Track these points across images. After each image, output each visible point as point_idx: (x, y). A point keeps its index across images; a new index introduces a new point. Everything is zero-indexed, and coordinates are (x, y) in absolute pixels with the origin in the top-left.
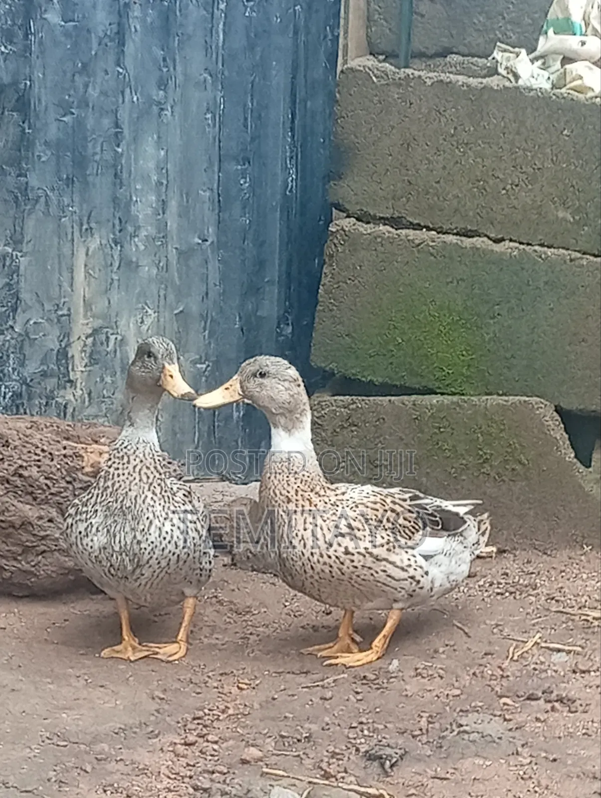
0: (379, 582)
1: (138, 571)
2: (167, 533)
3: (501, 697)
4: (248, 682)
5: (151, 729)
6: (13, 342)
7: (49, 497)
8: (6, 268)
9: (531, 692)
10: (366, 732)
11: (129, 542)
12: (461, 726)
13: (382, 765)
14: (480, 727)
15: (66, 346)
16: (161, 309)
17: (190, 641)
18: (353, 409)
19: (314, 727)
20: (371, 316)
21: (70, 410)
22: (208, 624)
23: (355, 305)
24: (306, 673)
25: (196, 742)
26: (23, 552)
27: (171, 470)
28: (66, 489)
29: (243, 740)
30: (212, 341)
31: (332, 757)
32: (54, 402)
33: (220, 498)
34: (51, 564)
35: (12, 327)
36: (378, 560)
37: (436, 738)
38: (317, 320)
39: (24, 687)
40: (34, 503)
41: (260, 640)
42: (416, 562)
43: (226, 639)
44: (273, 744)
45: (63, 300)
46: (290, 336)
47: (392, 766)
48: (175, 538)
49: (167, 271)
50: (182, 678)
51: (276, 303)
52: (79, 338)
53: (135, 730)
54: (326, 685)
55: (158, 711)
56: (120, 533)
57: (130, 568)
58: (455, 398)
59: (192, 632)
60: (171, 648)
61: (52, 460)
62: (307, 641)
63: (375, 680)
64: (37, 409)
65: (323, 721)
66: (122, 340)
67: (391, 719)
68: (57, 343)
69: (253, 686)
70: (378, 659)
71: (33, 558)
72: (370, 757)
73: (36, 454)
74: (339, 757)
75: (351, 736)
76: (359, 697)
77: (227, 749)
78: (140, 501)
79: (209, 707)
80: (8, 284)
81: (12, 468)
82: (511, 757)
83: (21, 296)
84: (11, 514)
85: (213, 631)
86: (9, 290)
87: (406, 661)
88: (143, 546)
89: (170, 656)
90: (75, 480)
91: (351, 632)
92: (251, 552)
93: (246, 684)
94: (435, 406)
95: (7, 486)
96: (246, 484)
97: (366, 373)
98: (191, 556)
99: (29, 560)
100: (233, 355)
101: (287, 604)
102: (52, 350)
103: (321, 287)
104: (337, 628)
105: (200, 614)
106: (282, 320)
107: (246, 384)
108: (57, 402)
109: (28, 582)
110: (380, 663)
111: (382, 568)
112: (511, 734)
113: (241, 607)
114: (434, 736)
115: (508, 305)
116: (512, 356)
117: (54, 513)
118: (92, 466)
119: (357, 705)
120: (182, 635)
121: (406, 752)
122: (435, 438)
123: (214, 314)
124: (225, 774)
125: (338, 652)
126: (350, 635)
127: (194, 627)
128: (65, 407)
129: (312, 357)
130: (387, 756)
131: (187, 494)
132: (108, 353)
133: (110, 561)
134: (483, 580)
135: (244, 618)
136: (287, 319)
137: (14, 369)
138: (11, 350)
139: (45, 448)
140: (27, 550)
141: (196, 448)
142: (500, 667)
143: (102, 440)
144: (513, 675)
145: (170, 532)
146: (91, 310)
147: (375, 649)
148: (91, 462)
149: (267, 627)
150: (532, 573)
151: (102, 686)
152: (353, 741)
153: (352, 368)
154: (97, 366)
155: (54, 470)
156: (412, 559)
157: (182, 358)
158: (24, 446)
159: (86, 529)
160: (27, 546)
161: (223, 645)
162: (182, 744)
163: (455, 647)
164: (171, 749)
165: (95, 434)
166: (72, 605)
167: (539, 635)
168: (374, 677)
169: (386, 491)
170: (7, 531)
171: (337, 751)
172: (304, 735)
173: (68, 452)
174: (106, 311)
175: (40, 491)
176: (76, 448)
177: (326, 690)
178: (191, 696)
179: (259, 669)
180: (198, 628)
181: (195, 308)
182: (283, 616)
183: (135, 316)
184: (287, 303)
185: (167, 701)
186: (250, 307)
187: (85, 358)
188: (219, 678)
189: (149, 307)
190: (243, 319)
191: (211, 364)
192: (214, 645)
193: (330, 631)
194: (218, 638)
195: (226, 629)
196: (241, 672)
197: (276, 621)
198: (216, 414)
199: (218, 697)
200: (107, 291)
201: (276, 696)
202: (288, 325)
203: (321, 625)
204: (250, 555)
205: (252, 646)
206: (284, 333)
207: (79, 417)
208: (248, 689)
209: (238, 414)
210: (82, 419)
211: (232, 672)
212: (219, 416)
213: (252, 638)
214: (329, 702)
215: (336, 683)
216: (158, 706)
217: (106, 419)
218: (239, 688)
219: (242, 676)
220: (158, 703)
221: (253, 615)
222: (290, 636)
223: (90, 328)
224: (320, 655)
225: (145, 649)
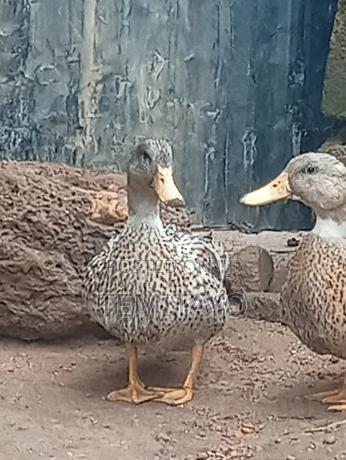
4: (252, 426)
6: (23, 88)
7: (58, 242)
8: (17, 13)
15: (76, 93)
16: (172, 56)
21: (79, 157)
22: (214, 370)
24: (310, 418)
26: (32, 297)
27: (180, 217)
28: (74, 235)
30: (223, 88)
32: (64, 148)
34: (59, 309)
35: (22, 73)
38: (328, 67)
39: (31, 426)
40: (43, 248)
41: (265, 387)
43: (232, 385)
45: (73, 46)
46: (302, 84)
49: (178, 16)
50: (186, 421)
51: (288, 51)
52: (89, 84)
54: (329, 429)
55: (162, 451)
59: (198, 378)
60: (177, 393)
61: (61, 205)
64: (47, 155)
66: (132, 87)
68: (67, 89)
69: (257, 429)
71: (41, 303)
73: (45, 200)
79: (214, 449)
80: (19, 30)
81: (21, 214)
83: (32, 42)
84: (20, 258)
85: (218, 376)
86: (20, 36)
89: (176, 399)
90: (83, 225)
92: (259, 301)
93: (250, 428)
95: (16, 230)
96: (257, 233)
99: (37, 304)
100: (243, 103)
101: (293, 352)
102: (62, 96)
103: (333, 34)
105: (207, 360)
106: (294, 67)
107: (295, 181)
108: (66, 148)
109: (36, 327)
113: (248, 354)
117: (62, 258)
118: (100, 212)
120: (188, 382)
123: (225, 61)
125: (342, 398)
127: (201, 373)
128: (75, 153)
129: (323, 105)
132: (118, 99)
135: (250, 365)
136: (300, 67)
137: (24, 115)
138: (21, 96)
139: (54, 193)
140: (34, 295)
141: (206, 197)
143: (111, 187)
146: (102, 57)
148: (100, 207)
149: (273, 374)
151: (108, 427)
154: (107, 114)
155: (62, 215)
157: (192, 105)
158: (33, 192)
160: (36, 291)
161: (228, 390)
165: (104, 181)
166: (80, 350)
170: (15, 276)
173: (77, 198)
174: (116, 57)
175: (49, 237)
176: (84, 194)
177: (329, 434)
178: (194, 438)
179: (263, 414)
180: (203, 374)
181: (206, 55)
182: (290, 363)
183: (146, 62)
184: (300, 51)
185: (171, 442)
186: (262, 54)
187: (95, 105)
188: (223, 422)
189: (159, 54)
190: (255, 66)
191: (221, 112)
192: (220, 391)
193: (335, 378)
194: (224, 384)
195: (232, 375)
196: (245, 416)
197: (282, 369)
198: (227, 162)
199: (222, 440)
200: (117, 37)
201: (279, 440)
202: (300, 72)
203: (327, 373)
204: (259, 304)
205: (257, 392)
206: (296, 81)
207: (88, 164)
208: (252, 432)
209: (248, 162)
210: (92, 166)
211: (236, 417)
212: (229, 164)
213: (258, 384)
214: (331, 446)
215: (339, 429)
216: (162, 447)
217: (115, 166)
218: (243, 431)
219: (246, 420)
220: (162, 444)
221: (260, 362)
222: (296, 383)
223: (100, 74)
224: (324, 401)
225: (150, 393)
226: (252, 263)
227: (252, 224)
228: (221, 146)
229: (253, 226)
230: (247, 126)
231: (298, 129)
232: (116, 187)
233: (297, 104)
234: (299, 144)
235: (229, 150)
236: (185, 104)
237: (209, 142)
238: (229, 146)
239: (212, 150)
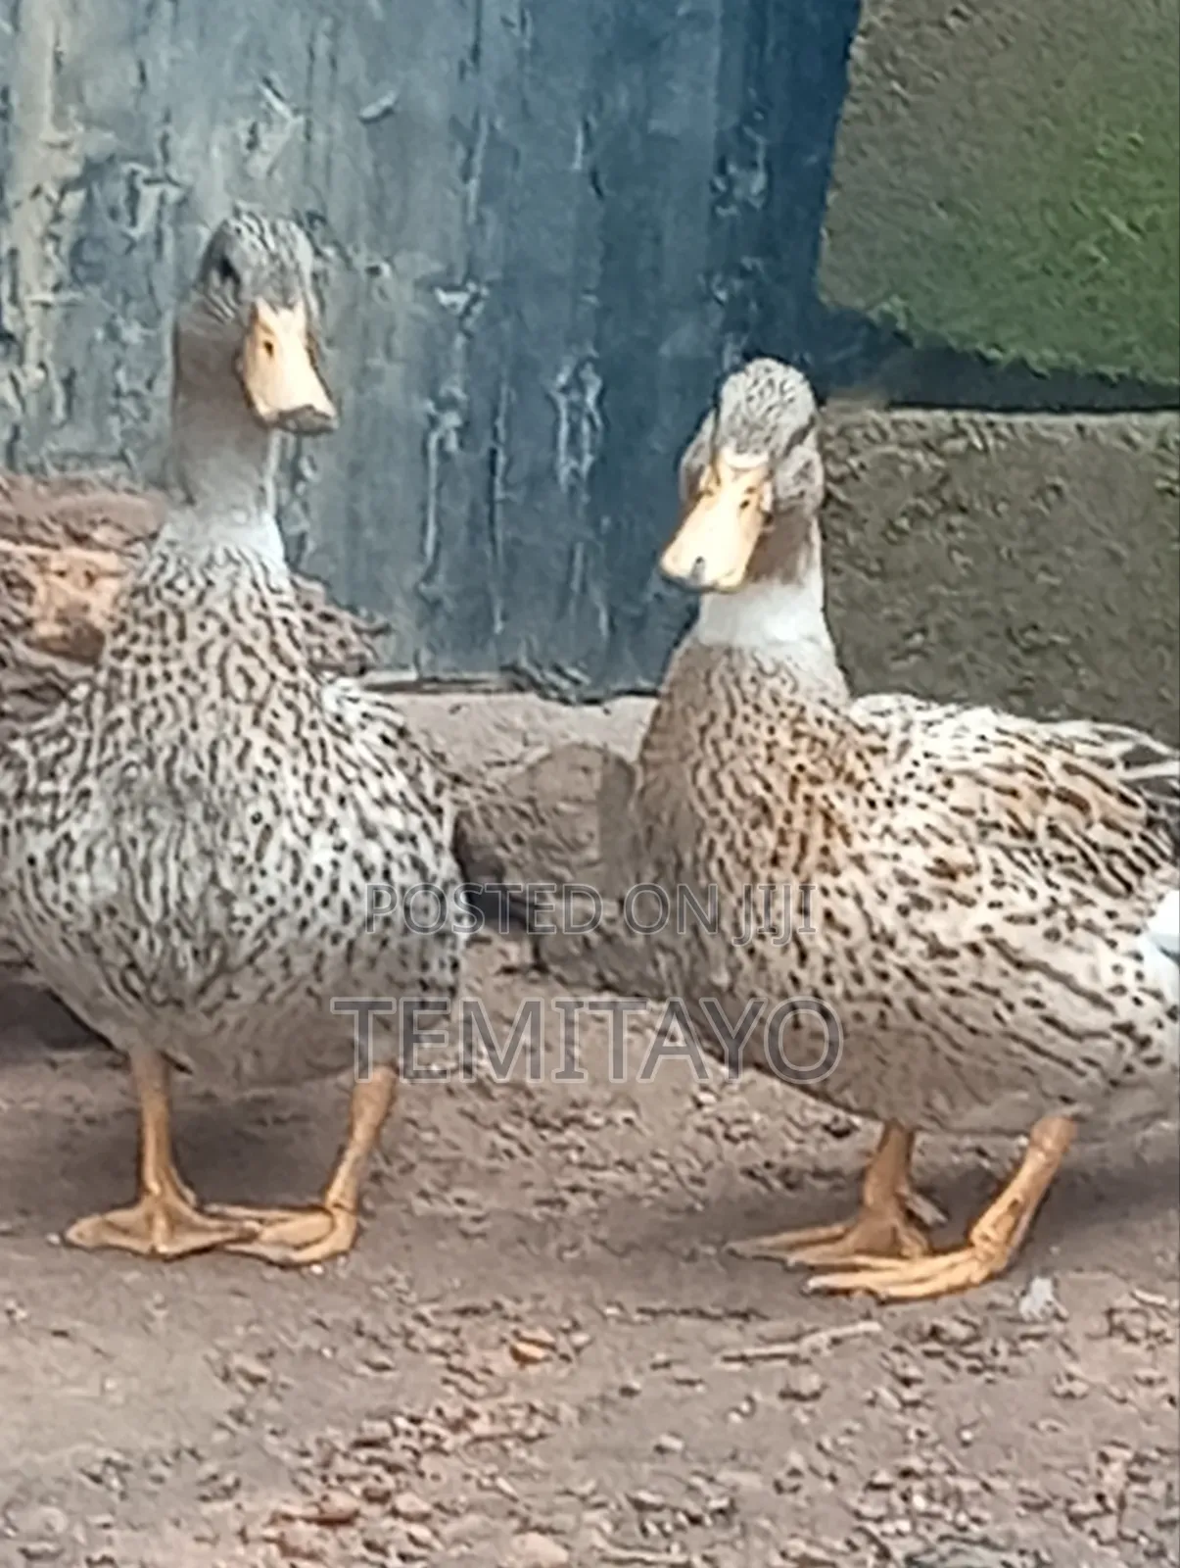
0: (1016, 1038)
1: (218, 989)
2: (319, 871)
4: (548, 1338)
5: (210, 1468)
10: (919, 1502)
11: (192, 894)
16: (321, 99)
17: (368, 1205)
18: (955, 455)
19: (748, 1481)
20: (1025, 138)
22: (433, 1153)
23: (973, 101)
24: (744, 1316)
25: (357, 1513)
27: (331, 643)
29: (512, 1514)
30: (491, 214)
33: (514, 750)
36: (1019, 965)
37: (1150, 1528)
38: (841, 149)
41: (603, 1212)
42: (1139, 976)
43: (492, 1203)
44: (608, 1527)
46: (758, 204)
48: (344, 889)
50: (327, 1318)
51: (712, 92)
52: (37, 191)
53: (159, 1469)
54: (805, 1354)
55: (239, 1417)
56: (163, 860)
57: (194, 976)
59: (376, 1177)
60: (303, 1225)
62: (759, 1218)
63: (967, 1342)
65: (783, 1463)
66: (183, 202)
67: (1004, 1465)
69: (564, 1349)
70: (992, 1277)
75: (866, 1510)
76: (909, 1394)
77: (457, 1540)
78: (225, 759)
79: (416, 1412)
85: (448, 1174)
87: (1081, 1286)
88: (240, 909)
89: (298, 1248)
90: (3, 662)
91: (905, 1190)
93: (541, 1344)
96: (595, 702)
97: (1002, 335)
98: (393, 945)
100: (562, 267)
101: (704, 1097)
103: (859, 38)
104: (861, 1175)
105: (409, 1121)
106: (732, 150)
110: (996, 1294)
111: (1032, 994)
113: (550, 1103)
114: (1140, 1521)
118: (61, 618)
119: (899, 1419)
120: (340, 1189)
123: (499, 122)
125: (859, 1252)
126: (901, 1200)
127: (387, 1161)
129: (821, 275)
131: (391, 734)
132: (133, 245)
133: (129, 953)
135: (556, 1140)
136: (752, 147)
141: (428, 578)
143: (100, 535)
145: (328, 869)
146: (81, 99)
147: (980, 1247)
148: (60, 602)
149: (632, 1169)
151: (61, 1334)
152: (872, 1527)
153: (961, 314)
154: (95, 291)
156: (1131, 966)
157: (386, 269)
159: (51, 854)
161: (478, 1220)
162: (308, 1520)
164: (272, 1532)
165: (79, 514)
168: (966, 1333)
169: (1044, 732)
172: (715, 1504)
174: (130, 102)
176: (10, 557)
177: (804, 1369)
178: (353, 1374)
179: (589, 1301)
180: (397, 1165)
181: (434, 104)
182: (688, 1135)
183: (229, 122)
184: (752, 92)
185: (272, 1386)
186: (623, 101)
187: (55, 260)
188: (454, 1322)
189: (277, 94)
190: (600, 142)
191: (486, 292)
192: (450, 1221)
193: (837, 1188)
194: (464, 1201)
195: (494, 1172)
196: (527, 1305)
197: (662, 1152)
198: (501, 459)
199: (446, 1381)
200: (134, 35)
201: (636, 1385)
202: (754, 165)
203: (809, 1167)
204: (596, 940)
205: (575, 1227)
206: (738, 192)
207: (34, 460)
208: (547, 1359)
209: (573, 463)
210: (42, 467)
211: (498, 1306)
212: (508, 467)
213: (577, 1202)
214: (809, 1405)
215: (840, 1349)
216: (240, 1400)
217: (122, 467)
218: (516, 1355)
219: (530, 1320)
220: (242, 1391)
221: (590, 1128)
222: (706, 1201)
223: (75, 158)
224: (793, 1259)
225: (214, 1223)
226: (578, 800)
227: (584, 672)
228: (482, 408)
229: (586, 680)
230: (569, 341)
231: (744, 354)
232: (119, 538)
233: (741, 272)
235: (508, 424)
236: (361, 261)
237: (443, 392)
238: (510, 408)
239: (452, 420)
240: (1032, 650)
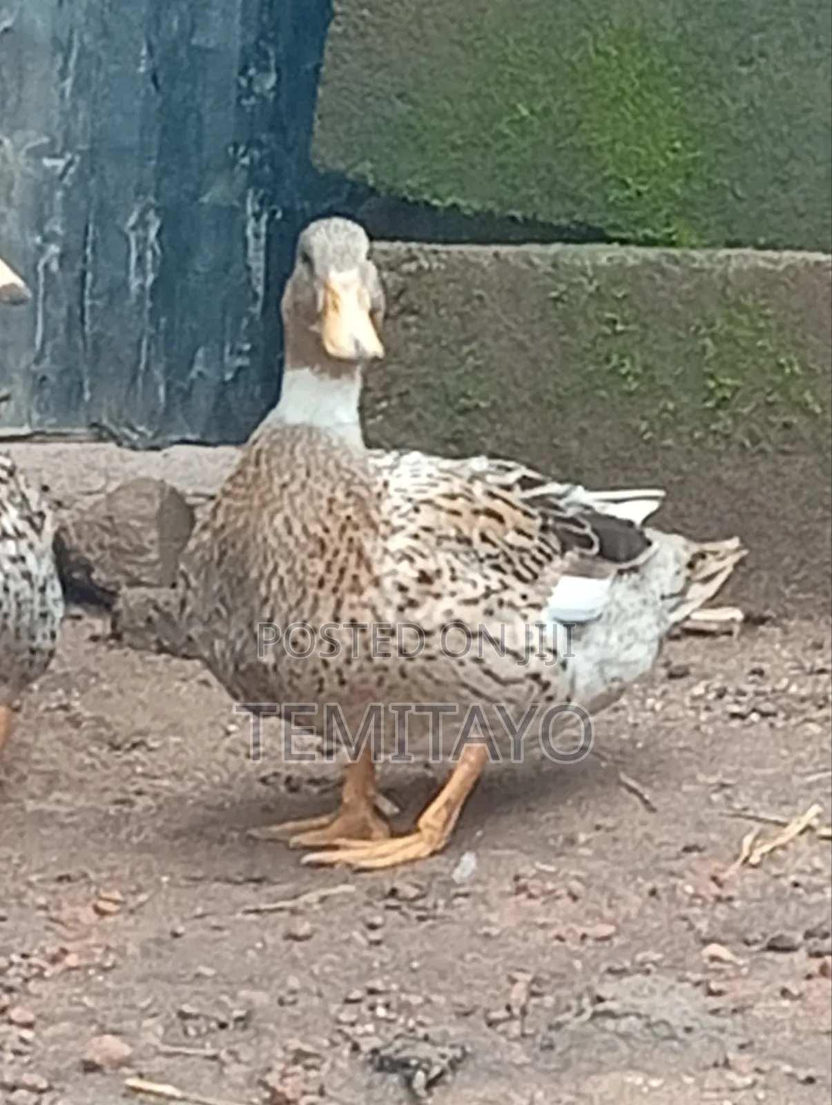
0: (465, 686)
3: (706, 942)
4: (120, 897)
9: (777, 933)
10: (381, 1012)
12: (600, 1000)
13: (409, 1081)
14: (643, 1005)
18: (409, 274)
19: (261, 998)
20: (457, 49)
22: (41, 767)
23: (421, 25)
24: (258, 881)
29: (92, 1022)
30: (82, 103)
31: (295, 1062)
33: (99, 483)
37: (543, 1029)
38: (328, 56)
41: (159, 807)
43: (81, 802)
44: (160, 1030)
46: (272, 96)
47: (430, 1084)
51: (238, 18)
54: (301, 907)
58: (651, 253)
62: (270, 812)
63: (416, 899)
65: (283, 985)
67: (442, 985)
69: (130, 906)
70: (433, 854)
72: (384, 1064)
74: (310, 1062)
75: (343, 1017)
76: (375, 935)
77: (54, 1040)
79: (25, 950)
82: (713, 1072)
85: (50, 782)
87: (498, 860)
91: (371, 792)
92: (156, 608)
93: (116, 902)
94: (603, 268)
96: (156, 449)
97: (442, 189)
100: (133, 140)
101: (232, 728)
104: (341, 783)
105: (23, 745)
106: (253, 58)
110: (437, 864)
112: (715, 1020)
113: (122, 733)
114: (537, 1024)
115: (785, 31)
116: (792, 155)
119: (368, 954)
121: (465, 1054)
122: (602, 349)
123: (87, 39)
124: (41, 1091)
125: (340, 836)
126: (369, 799)
129: (314, 146)
130: (421, 1061)
134: (703, 683)
135: (126, 758)
136: (267, 57)
141: (37, 361)
142: (714, 879)
144: (744, 896)
147: (426, 832)
149: (180, 778)
150: (822, 671)
152: (347, 1030)
153: (412, 174)
157: (7, 142)
161: (70, 815)
163: (618, 833)
167: (816, 809)
168: (413, 892)
171: (307, 1048)
172: (236, 1014)
177: (298, 919)
179: (149, 872)
180: (14, 776)
181: (41, 26)
182: (220, 755)
184: (265, 18)
186: (175, 24)
188: (53, 886)
190: (158, 52)
191: (77, 159)
192: (52, 815)
193: (325, 791)
194: (61, 802)
195: (82, 781)
196: (104, 875)
197: (202, 766)
198: (89, 277)
199: (48, 928)
201: (180, 930)
202: (267, 69)
203: (306, 777)
204: (155, 615)
205: (140, 819)
206: (257, 89)
208: (118, 912)
209: (140, 280)
211: (85, 875)
212: (94, 284)
213: (141, 802)
214: (303, 944)
215: (326, 905)
218: (97, 909)
219: (107, 885)
221: (151, 750)
222: (231, 800)
224: (295, 840)
226: (143, 518)
227: (149, 428)
228: (76, 239)
229: (149, 434)
230: (137, 194)
231: (261, 202)
233: (260, 145)
234: (263, 241)
235: (94, 250)
237: (47, 230)
238: (95, 241)
239: (54, 249)
240: (464, 411)
